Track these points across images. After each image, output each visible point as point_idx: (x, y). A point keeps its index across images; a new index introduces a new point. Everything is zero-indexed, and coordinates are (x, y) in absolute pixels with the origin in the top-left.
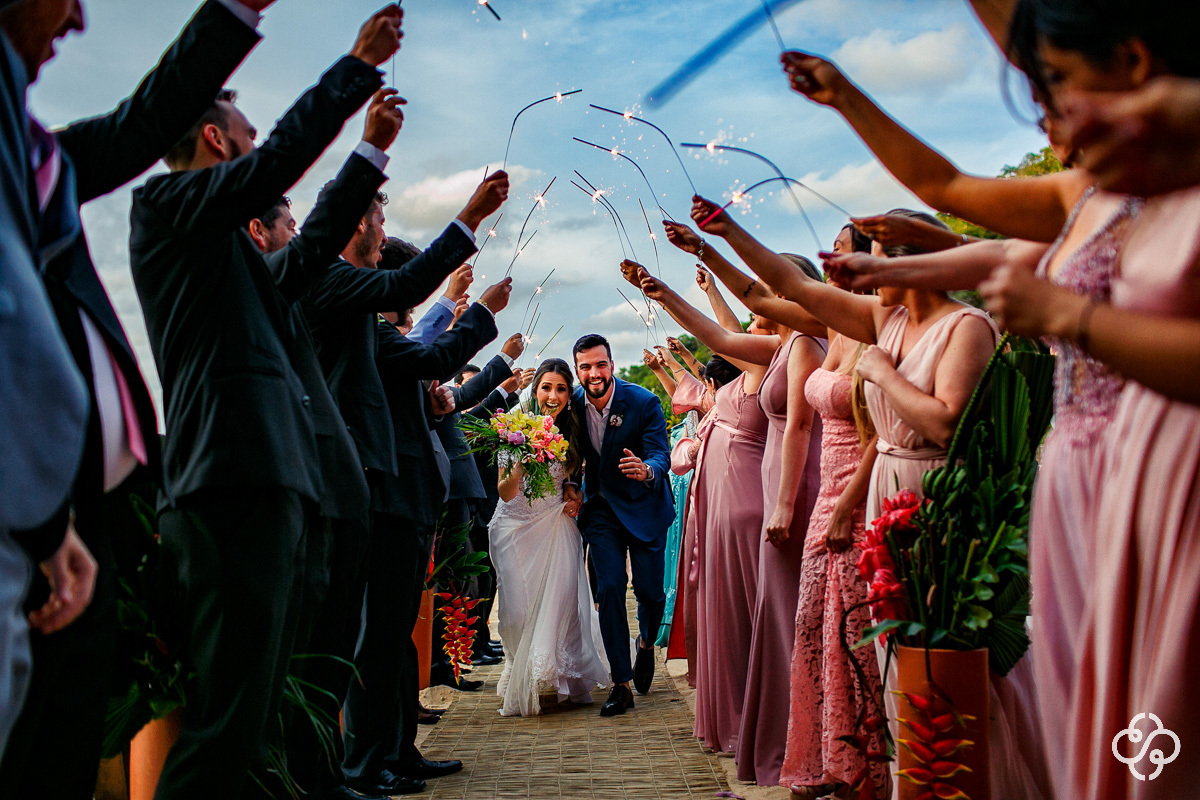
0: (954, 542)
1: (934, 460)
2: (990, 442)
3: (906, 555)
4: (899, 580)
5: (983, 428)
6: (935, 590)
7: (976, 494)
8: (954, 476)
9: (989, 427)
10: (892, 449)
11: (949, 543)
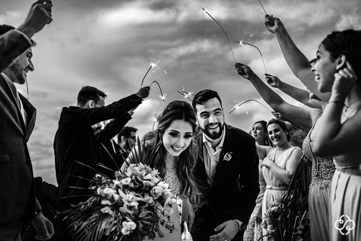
0: (291, 217)
1: (285, 191)
2: (300, 187)
3: (276, 221)
4: (275, 229)
5: (298, 182)
6: (286, 231)
7: (297, 202)
8: (290, 197)
9: (300, 182)
10: (272, 187)
11: (289, 217)
